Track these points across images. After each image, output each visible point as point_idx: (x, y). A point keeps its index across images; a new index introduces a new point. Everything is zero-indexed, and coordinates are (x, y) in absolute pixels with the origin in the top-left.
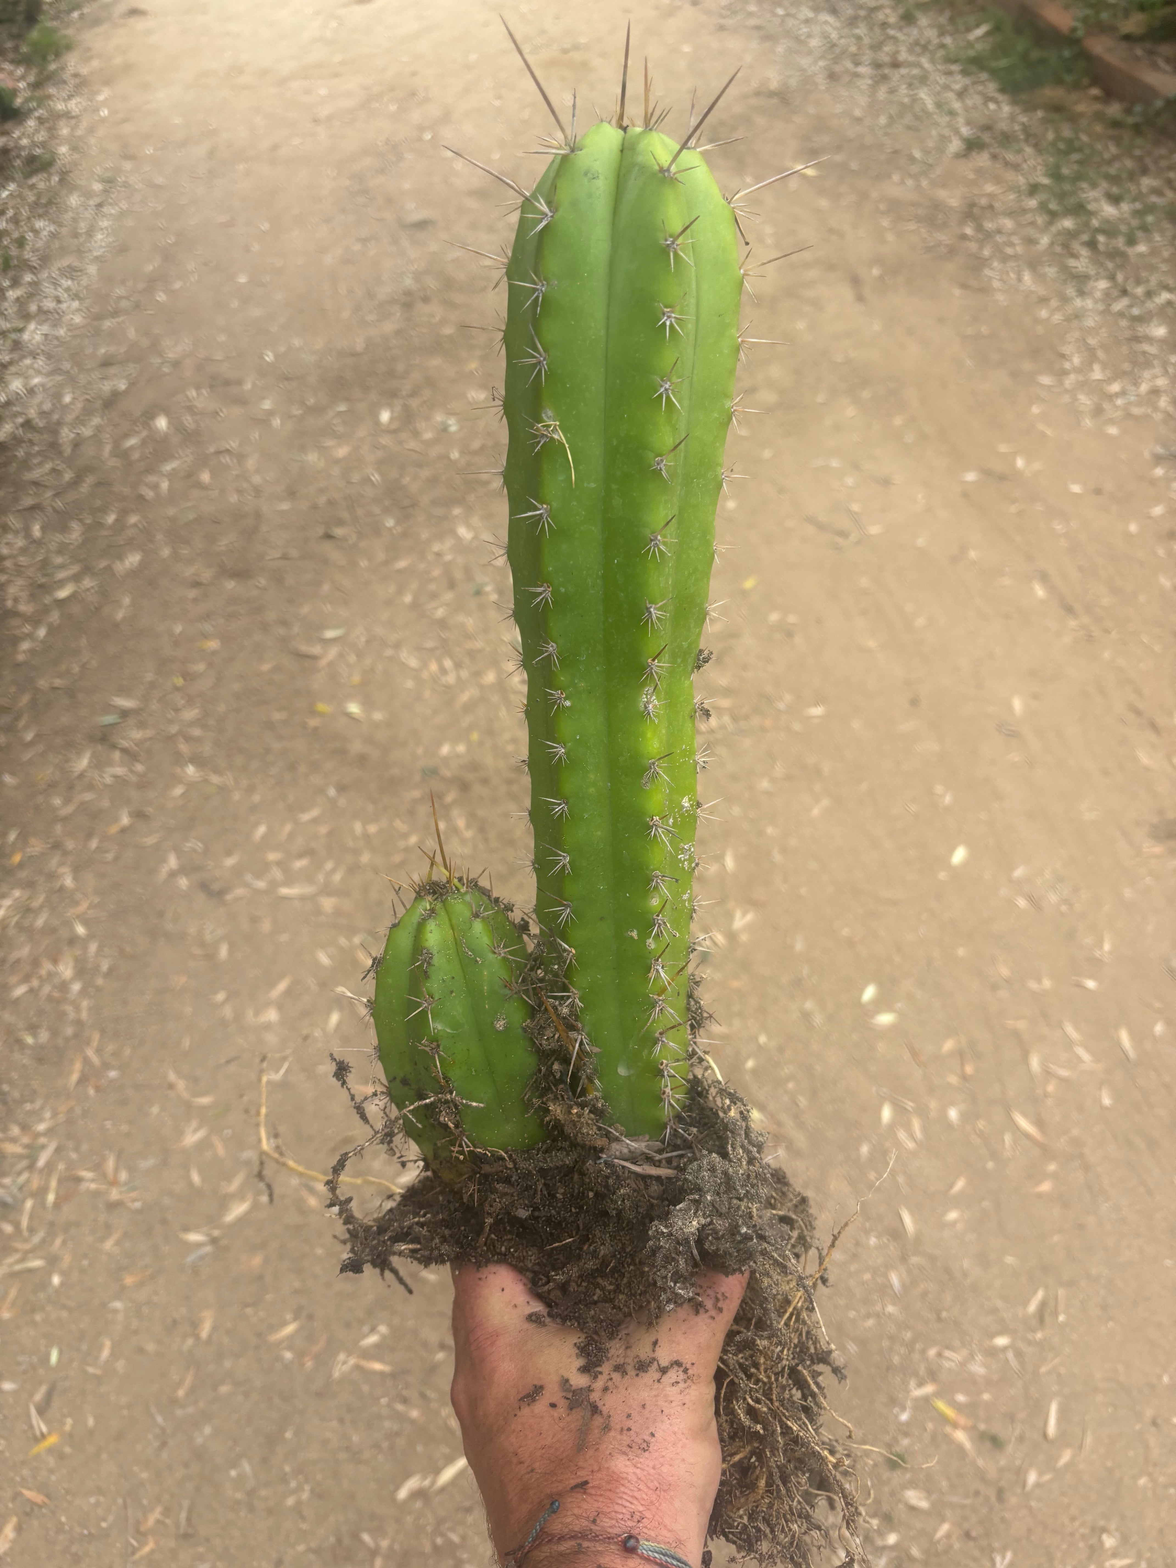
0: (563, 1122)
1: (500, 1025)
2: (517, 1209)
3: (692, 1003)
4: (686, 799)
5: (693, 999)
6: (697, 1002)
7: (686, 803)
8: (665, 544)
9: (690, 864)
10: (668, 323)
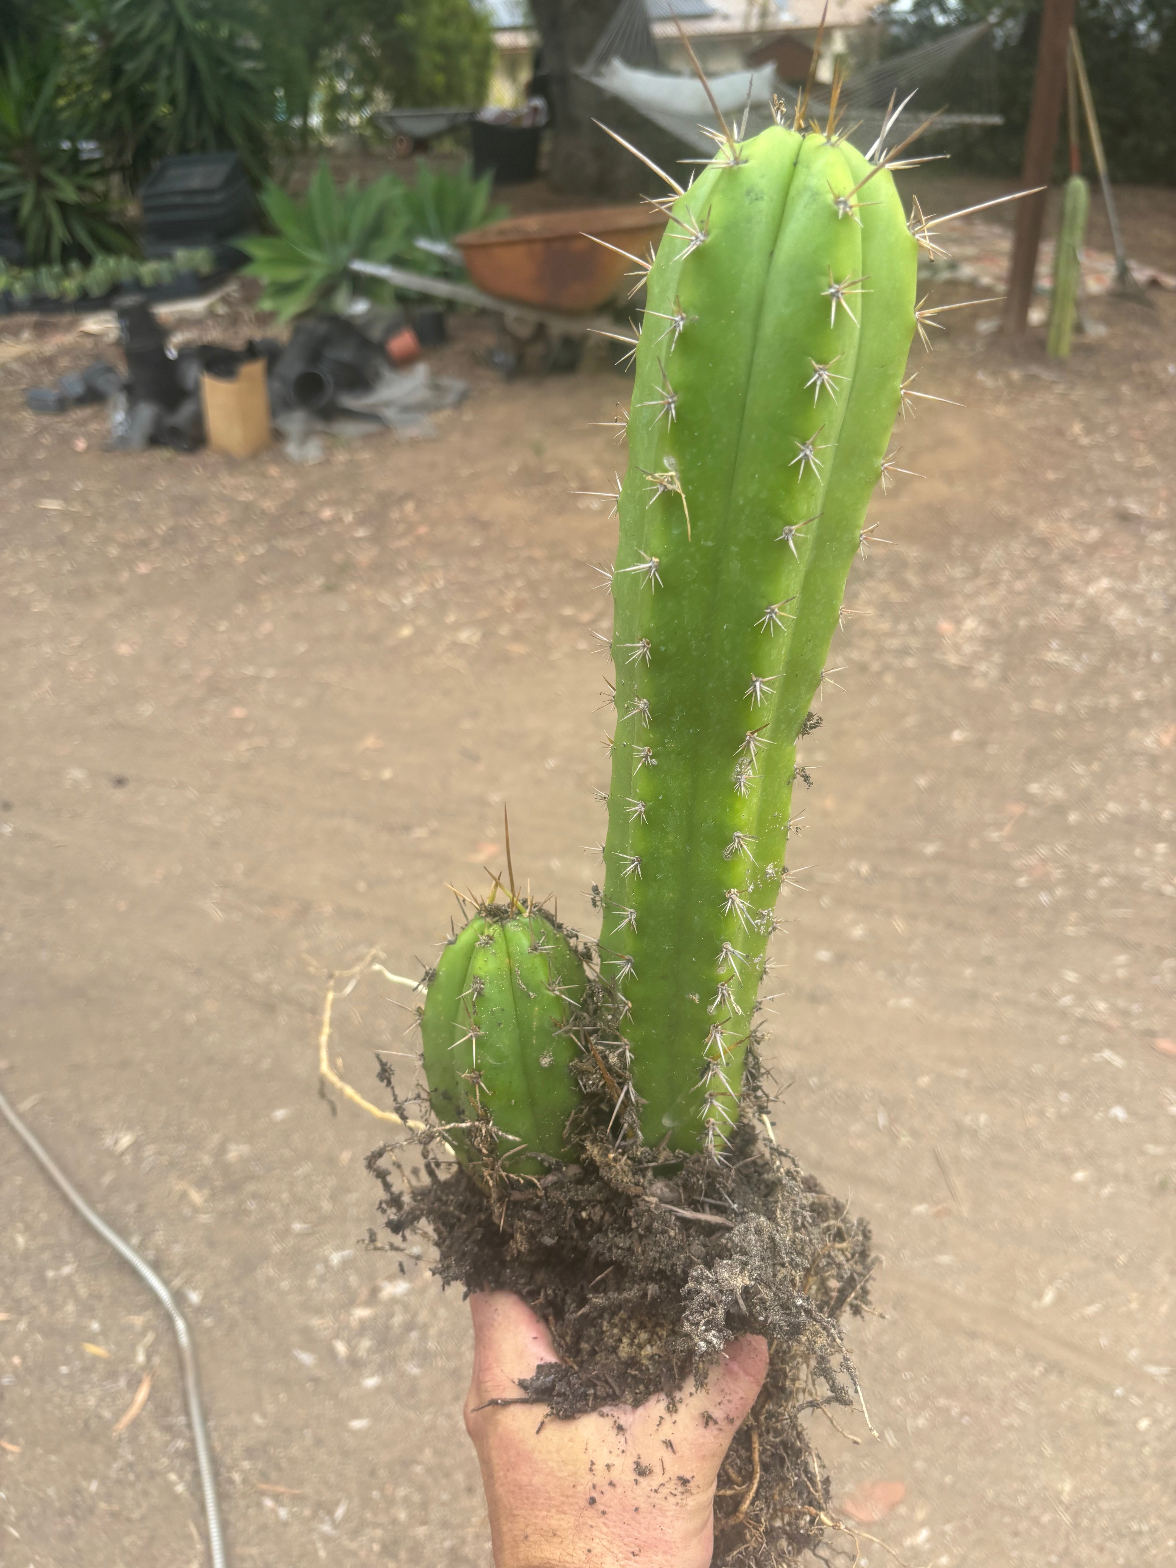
0: (598, 1164)
1: (545, 1062)
2: (543, 1235)
3: (751, 1059)
4: (771, 866)
5: (753, 1055)
6: (756, 1058)
7: (770, 870)
8: (781, 618)
9: (766, 928)
10: (819, 383)
